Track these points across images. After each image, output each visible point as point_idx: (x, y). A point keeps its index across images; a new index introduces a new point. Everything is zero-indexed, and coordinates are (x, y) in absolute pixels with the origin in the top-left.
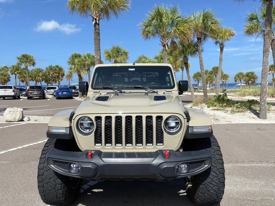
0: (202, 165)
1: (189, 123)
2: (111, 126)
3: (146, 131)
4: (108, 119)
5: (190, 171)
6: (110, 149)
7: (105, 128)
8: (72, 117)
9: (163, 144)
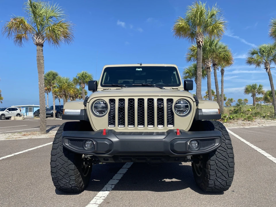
0: (212, 144)
1: (198, 107)
2: (124, 108)
3: (158, 113)
4: (121, 101)
5: (201, 149)
6: (123, 130)
7: (119, 110)
8: (87, 101)
9: (174, 126)
